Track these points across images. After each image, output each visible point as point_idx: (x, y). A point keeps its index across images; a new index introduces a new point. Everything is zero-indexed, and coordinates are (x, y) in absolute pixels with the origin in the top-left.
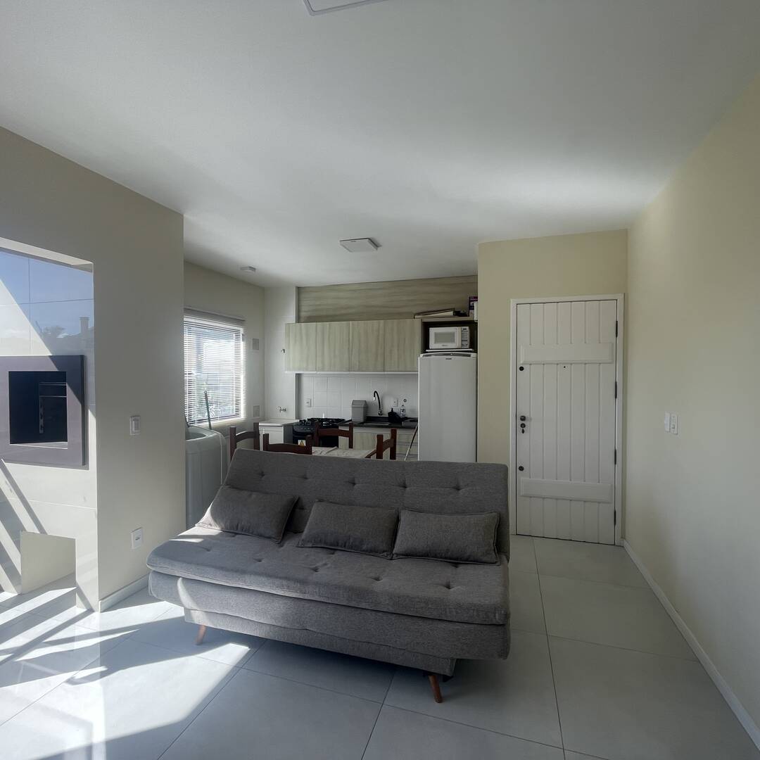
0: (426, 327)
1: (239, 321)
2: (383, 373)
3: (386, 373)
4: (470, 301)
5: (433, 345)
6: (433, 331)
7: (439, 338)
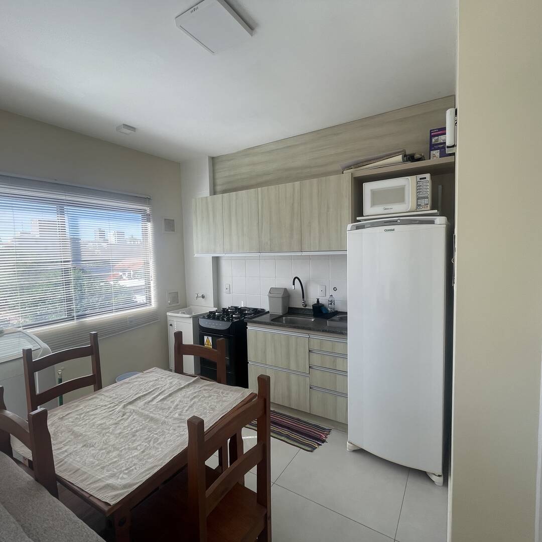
0: (358, 184)
1: (144, 199)
2: (299, 254)
3: (304, 254)
4: (432, 137)
5: (368, 209)
6: (368, 187)
7: (378, 198)
